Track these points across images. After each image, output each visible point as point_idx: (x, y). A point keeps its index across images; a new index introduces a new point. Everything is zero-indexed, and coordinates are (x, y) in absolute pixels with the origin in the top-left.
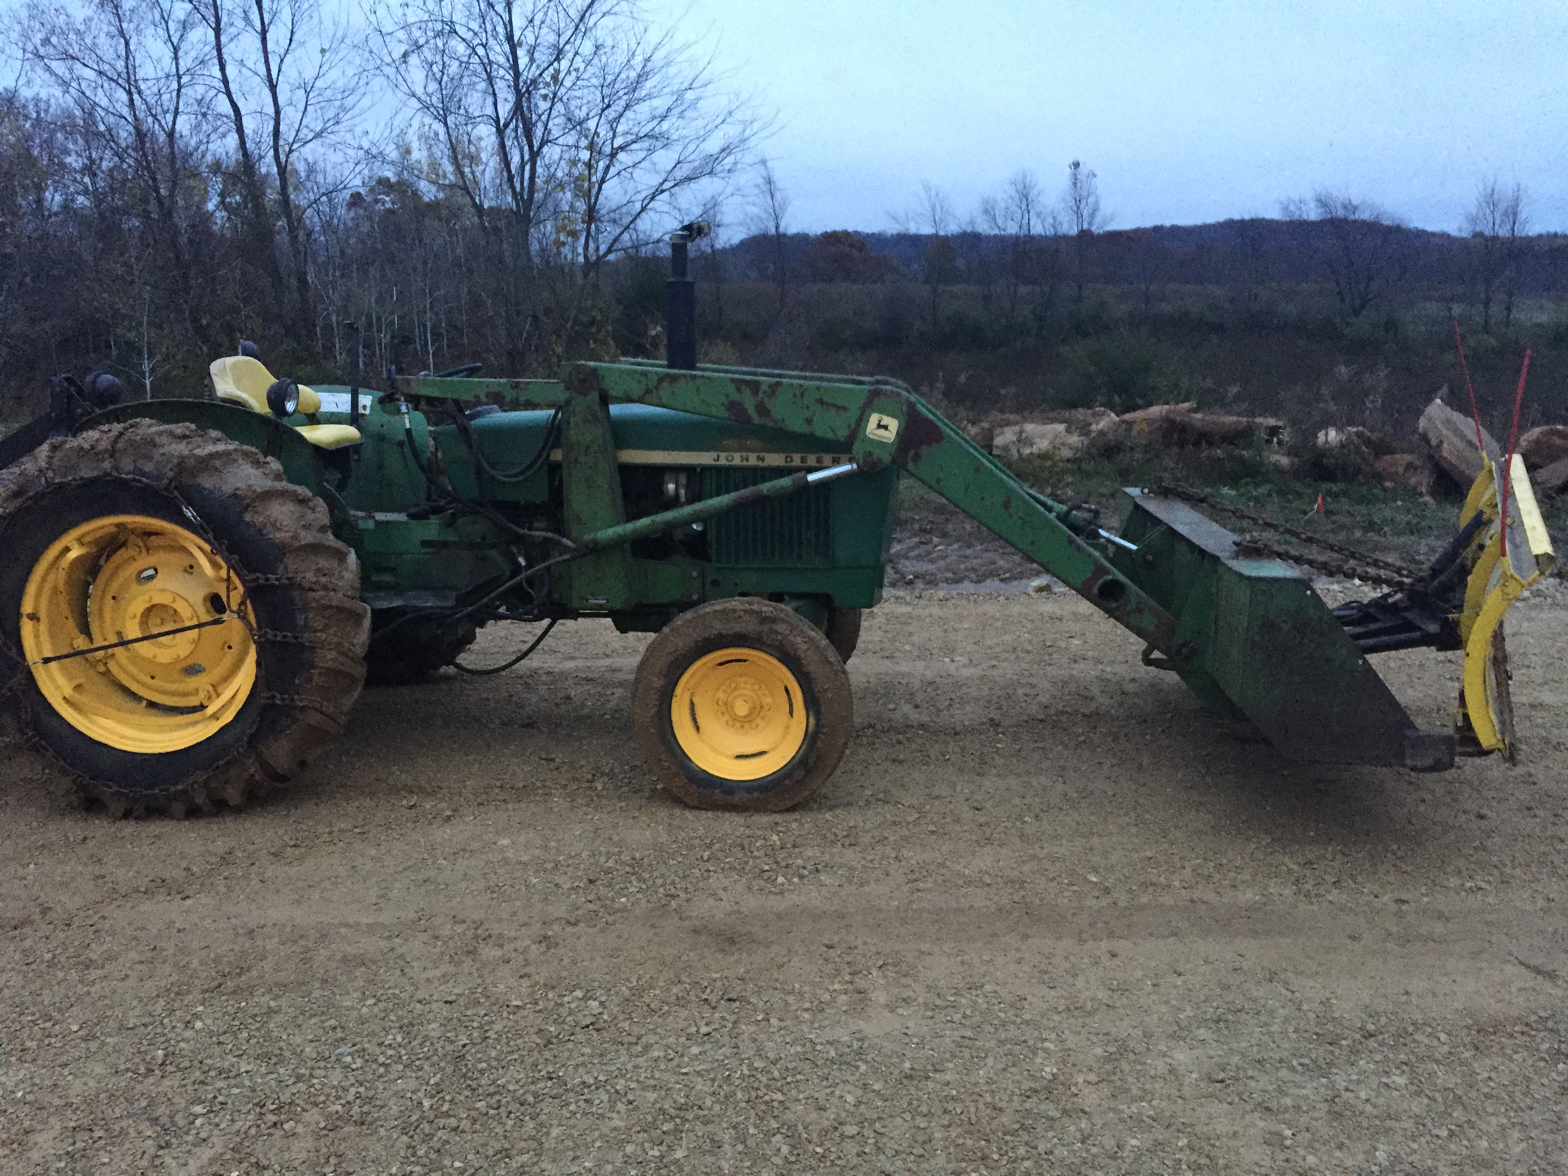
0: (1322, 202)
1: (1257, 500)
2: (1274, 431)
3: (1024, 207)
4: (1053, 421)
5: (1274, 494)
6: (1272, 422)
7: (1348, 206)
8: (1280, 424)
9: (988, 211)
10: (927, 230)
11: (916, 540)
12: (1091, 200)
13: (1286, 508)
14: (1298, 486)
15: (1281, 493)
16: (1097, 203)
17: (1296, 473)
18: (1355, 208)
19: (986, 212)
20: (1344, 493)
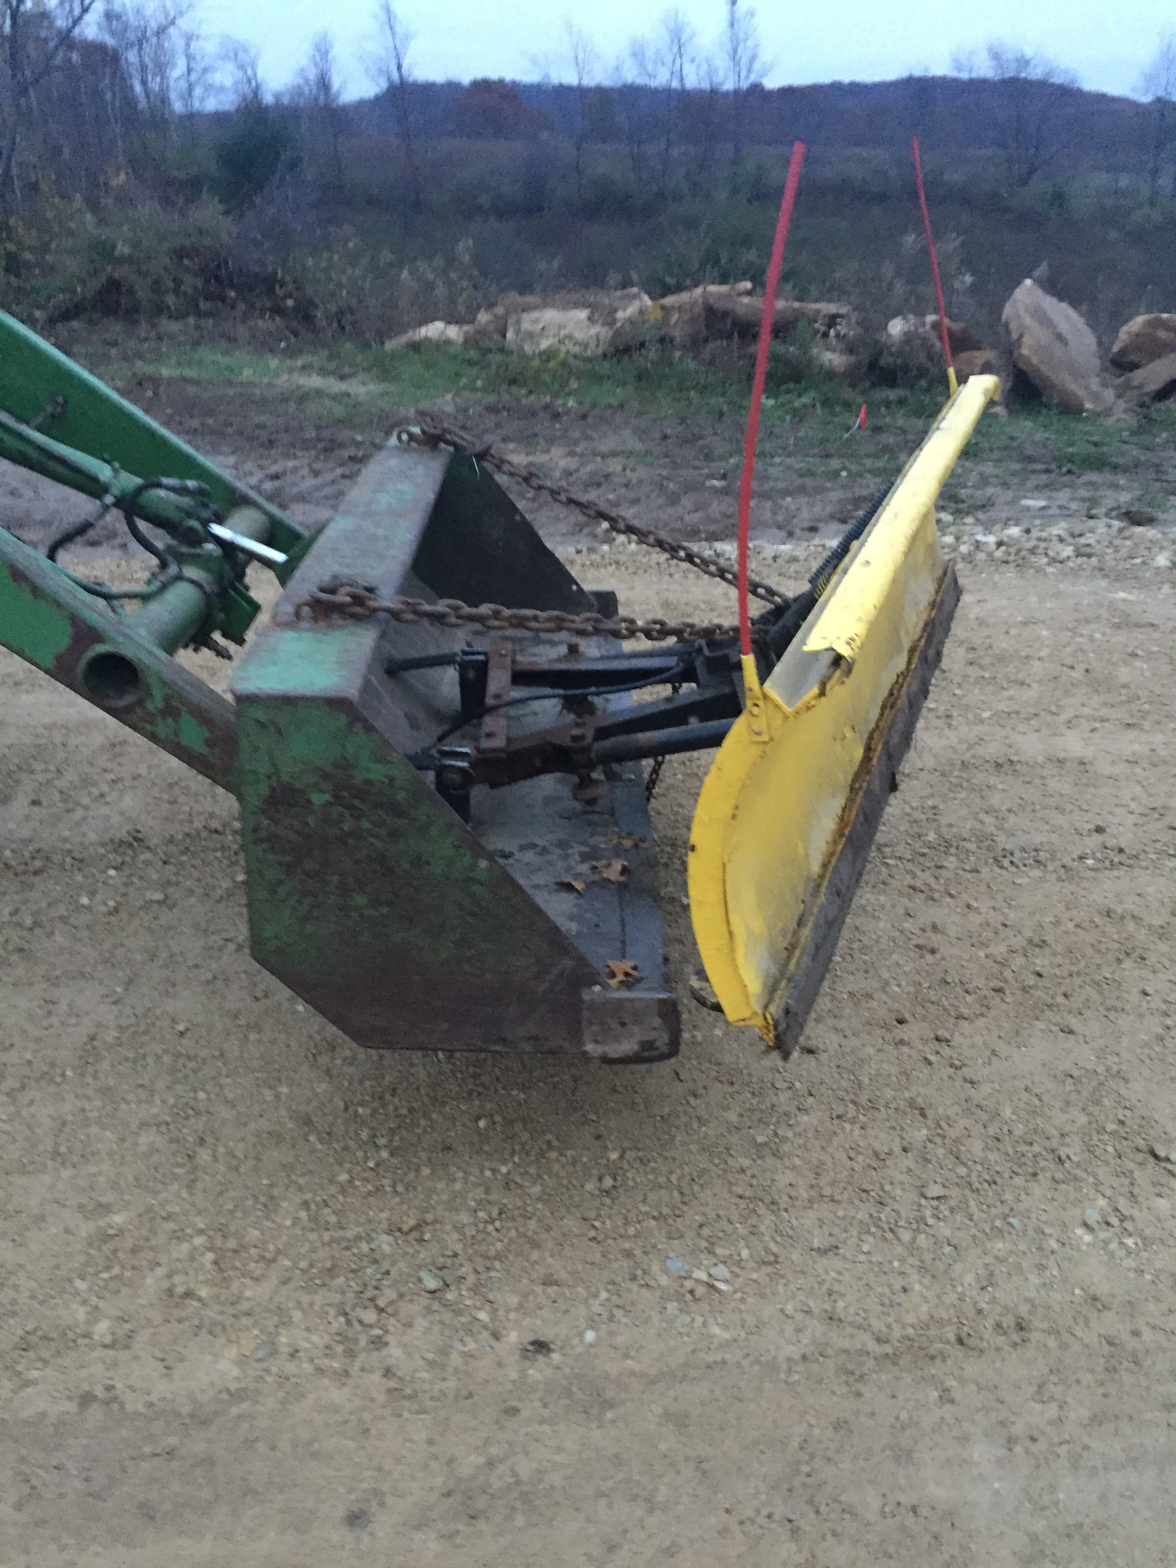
0: (996, 56)
1: (795, 412)
2: (832, 320)
3: (675, 49)
4: (576, 305)
5: (818, 405)
6: (832, 308)
7: (1023, 62)
8: (843, 311)
9: (638, 53)
10: (570, 78)
11: (339, 471)
12: (750, 43)
13: (829, 423)
14: (847, 393)
15: (826, 403)
16: (756, 46)
17: (852, 377)
18: (1027, 62)
19: (635, 54)
20: (901, 402)
